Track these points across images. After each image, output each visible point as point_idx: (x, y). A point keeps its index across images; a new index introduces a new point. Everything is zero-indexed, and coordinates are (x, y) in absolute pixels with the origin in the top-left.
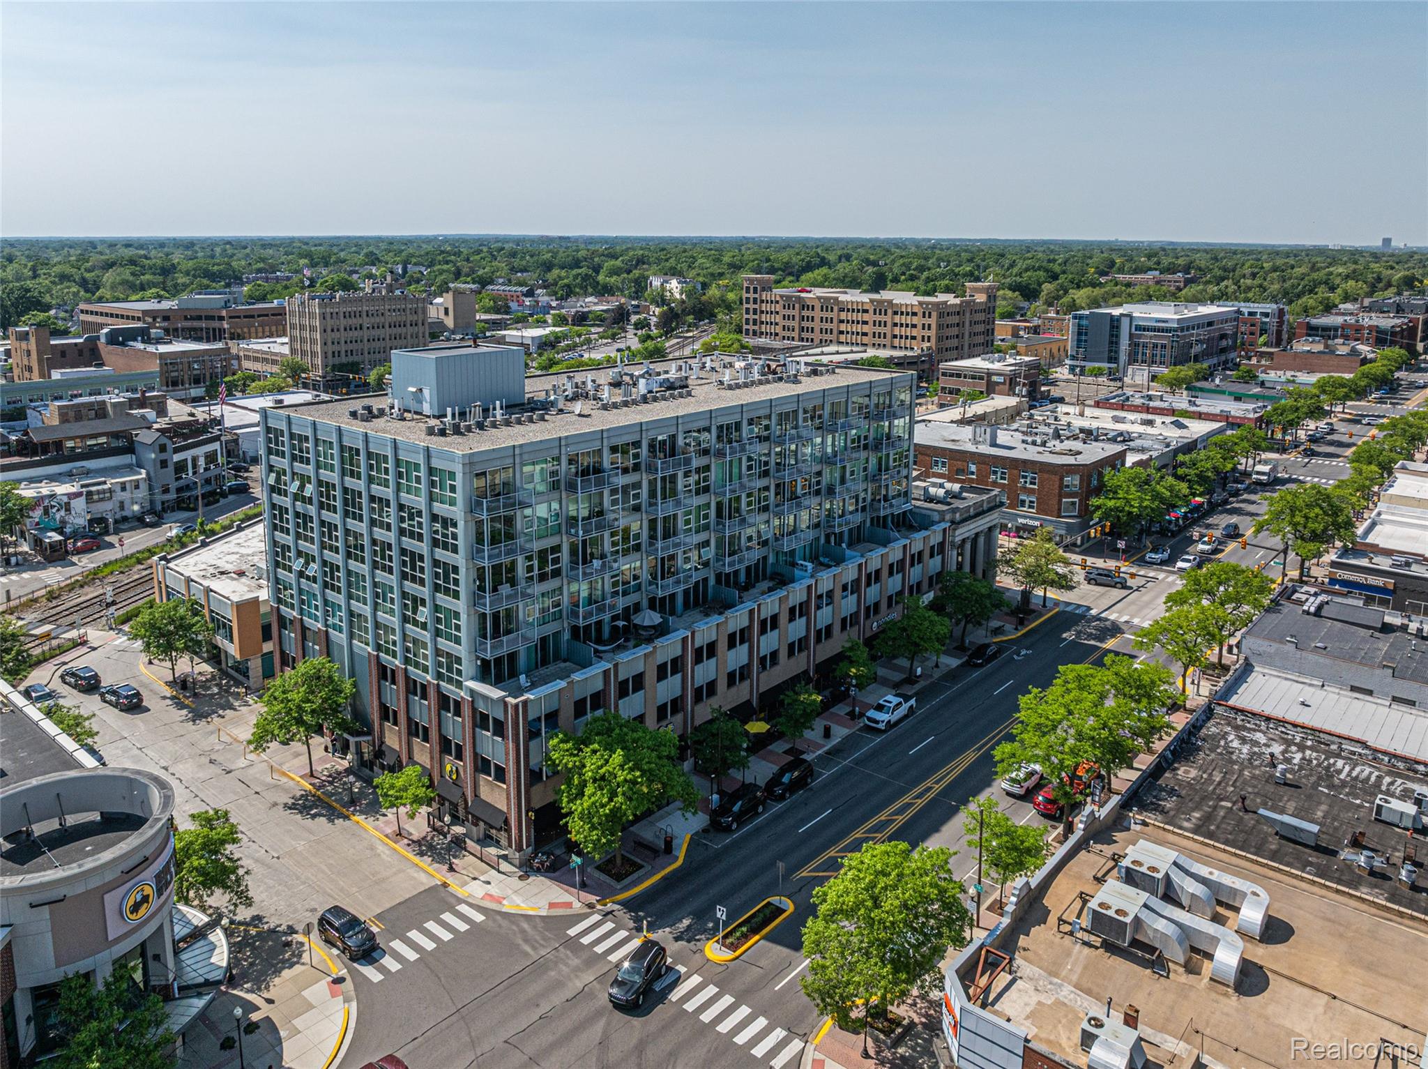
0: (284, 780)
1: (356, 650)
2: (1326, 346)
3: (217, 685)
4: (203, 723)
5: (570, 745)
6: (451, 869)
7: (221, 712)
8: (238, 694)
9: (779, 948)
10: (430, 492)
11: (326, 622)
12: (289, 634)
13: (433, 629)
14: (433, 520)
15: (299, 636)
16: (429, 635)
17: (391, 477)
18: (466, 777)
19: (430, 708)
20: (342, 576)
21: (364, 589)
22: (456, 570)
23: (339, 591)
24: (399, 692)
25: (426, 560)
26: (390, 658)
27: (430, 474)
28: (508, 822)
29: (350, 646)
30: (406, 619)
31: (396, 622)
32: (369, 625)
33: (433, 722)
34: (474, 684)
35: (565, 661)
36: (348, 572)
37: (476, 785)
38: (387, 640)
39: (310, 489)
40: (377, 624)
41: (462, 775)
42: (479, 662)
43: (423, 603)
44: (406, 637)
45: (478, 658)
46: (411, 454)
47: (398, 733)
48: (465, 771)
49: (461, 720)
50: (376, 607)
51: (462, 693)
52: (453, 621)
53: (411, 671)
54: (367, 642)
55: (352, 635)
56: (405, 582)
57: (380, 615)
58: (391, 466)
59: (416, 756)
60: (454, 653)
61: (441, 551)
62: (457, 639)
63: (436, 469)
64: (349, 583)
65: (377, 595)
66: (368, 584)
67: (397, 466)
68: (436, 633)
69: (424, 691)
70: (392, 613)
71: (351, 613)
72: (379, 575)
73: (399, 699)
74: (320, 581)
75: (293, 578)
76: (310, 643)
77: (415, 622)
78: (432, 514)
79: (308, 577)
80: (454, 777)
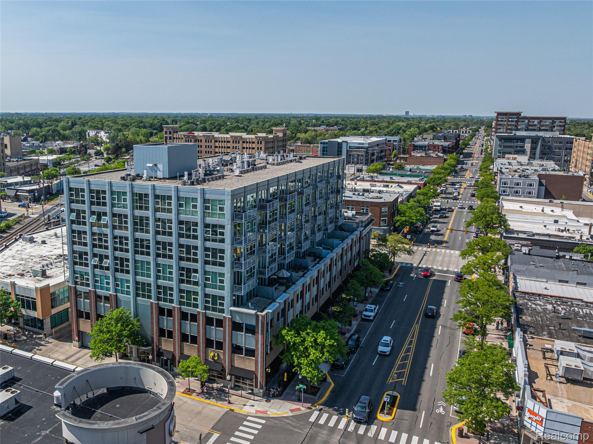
1: (140, 302)
2: (426, 154)
3: (23, 335)
5: (292, 333)
6: (230, 403)
7: (37, 347)
8: (40, 338)
9: (408, 411)
10: (204, 212)
11: (116, 291)
12: (84, 301)
13: (203, 284)
14: (205, 227)
15: (93, 300)
16: (200, 288)
17: (173, 207)
18: (225, 358)
19: (198, 326)
20: (131, 264)
21: (149, 269)
22: (222, 251)
23: (128, 272)
24: (174, 321)
25: (199, 248)
26: (168, 304)
27: (204, 203)
28: (256, 375)
29: (136, 301)
30: (182, 281)
31: (174, 284)
32: (152, 288)
33: (201, 332)
34: (232, 308)
35: (256, 296)
36: (136, 261)
37: (232, 361)
38: (165, 294)
39: (105, 220)
40: (158, 287)
41: (222, 356)
42: (234, 298)
43: (196, 271)
44: (181, 291)
45: (234, 295)
46: (190, 193)
47: (172, 342)
48: (224, 354)
49: (222, 329)
50: (158, 278)
51: (224, 315)
52: (219, 278)
53: (184, 308)
54: (149, 297)
55: (137, 295)
56: (182, 262)
57: (161, 282)
58: (173, 201)
59: (186, 352)
60: (218, 295)
61: (211, 242)
62: (221, 287)
63: (209, 200)
64: (136, 267)
65: (159, 271)
66: (152, 266)
67: (178, 200)
68: (205, 286)
69: (194, 318)
70: (171, 279)
71: (137, 283)
72: (161, 260)
73: (174, 324)
74: (112, 269)
75: (89, 269)
76: (102, 304)
77: (189, 282)
78: (204, 224)
79: (102, 268)
80: (216, 358)
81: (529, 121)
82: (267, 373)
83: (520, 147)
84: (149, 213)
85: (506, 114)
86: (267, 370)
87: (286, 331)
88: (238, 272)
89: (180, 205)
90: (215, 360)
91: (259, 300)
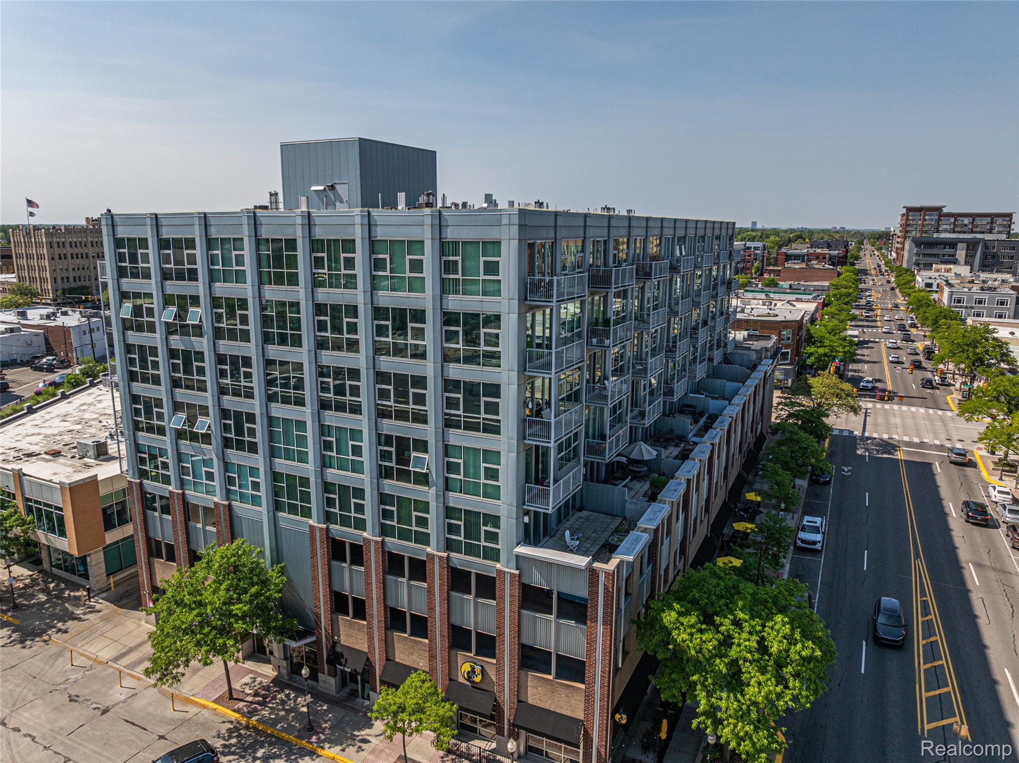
0: (193, 710)
1: (282, 524)
2: (807, 265)
3: (42, 591)
4: (38, 644)
5: (693, 619)
7: (60, 625)
8: (78, 598)
10: (443, 280)
11: (228, 494)
12: (160, 516)
13: (441, 481)
14: (447, 323)
15: (180, 517)
16: (433, 491)
17: (360, 270)
18: (500, 678)
19: (430, 591)
20: (259, 427)
21: (302, 441)
22: (494, 390)
23: (253, 448)
24: (368, 574)
25: (430, 383)
26: (351, 530)
27: (442, 253)
28: (586, 732)
29: (274, 521)
30: (385, 473)
31: (366, 479)
32: (313, 490)
33: (438, 609)
34: (522, 550)
35: (580, 509)
36: (271, 421)
37: (519, 688)
38: (344, 506)
39: (197, 314)
40: (327, 487)
41: (493, 675)
42: (526, 519)
43: (422, 446)
44: (384, 499)
45: (527, 513)
46: (402, 229)
47: (365, 629)
48: (499, 670)
49: (494, 603)
50: (325, 463)
51: (498, 566)
52: (483, 465)
53: (394, 543)
54: (307, 513)
55: (277, 506)
56: (385, 421)
57: (333, 474)
58: (360, 256)
59: (401, 657)
60: (482, 511)
61: (461, 366)
62: (490, 490)
63: (456, 243)
64: (272, 436)
65: (327, 446)
66: (310, 433)
67: (372, 251)
68: (447, 486)
69: (419, 569)
70: (357, 468)
71: (276, 476)
72: (332, 418)
73: (368, 584)
74: (216, 439)
75: (166, 442)
76: (200, 525)
77: (404, 475)
78: (445, 314)
79: (194, 437)
80: (478, 679)
81: (956, 220)
82: (616, 726)
83: (949, 256)
84: (300, 293)
85: (920, 210)
86: (617, 716)
87: (674, 615)
88: (537, 447)
89: (378, 265)
90: (474, 682)
91: (587, 519)
